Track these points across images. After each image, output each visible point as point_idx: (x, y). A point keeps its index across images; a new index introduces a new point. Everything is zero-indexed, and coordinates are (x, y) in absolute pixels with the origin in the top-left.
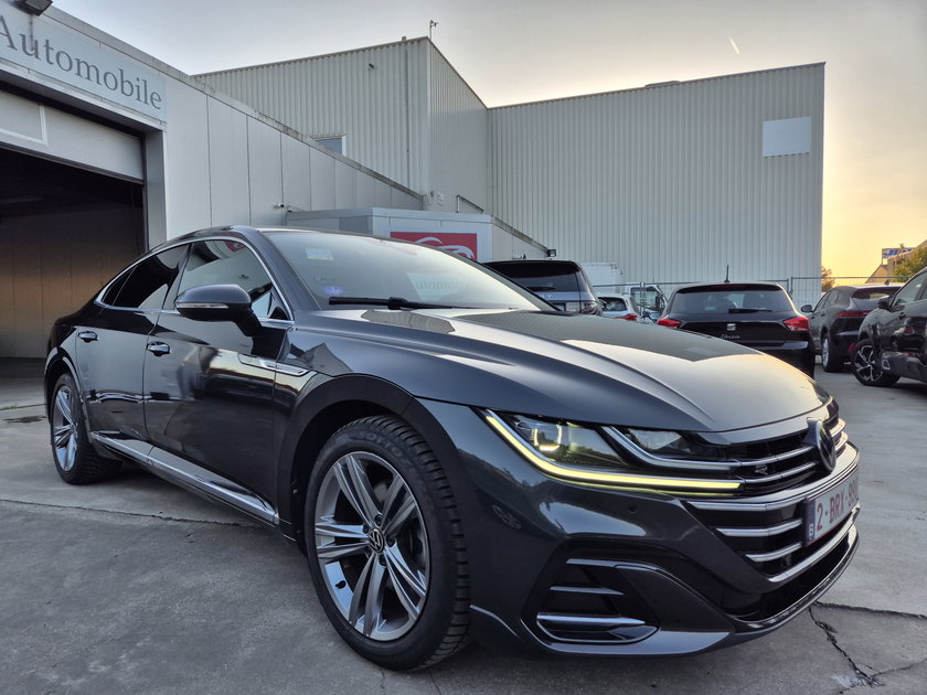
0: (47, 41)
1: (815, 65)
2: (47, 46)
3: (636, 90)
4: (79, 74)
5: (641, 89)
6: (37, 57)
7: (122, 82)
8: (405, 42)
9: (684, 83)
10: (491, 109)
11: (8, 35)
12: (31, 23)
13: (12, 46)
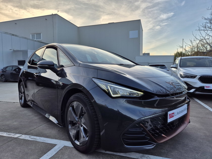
1: (139, 20)
3: (106, 24)
5: (107, 24)
8: (52, 15)
9: (115, 23)
10: (79, 27)
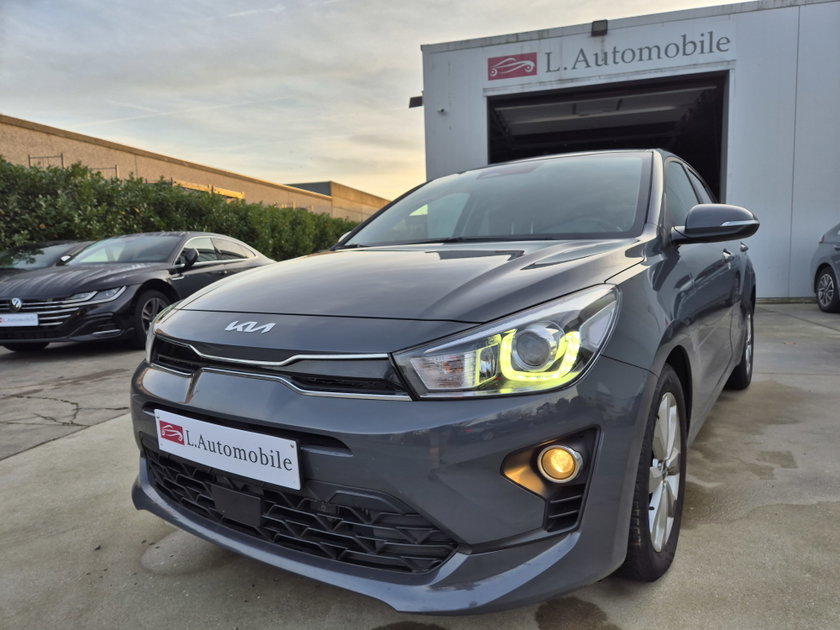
0: (615, 48)
2: (615, 52)
4: (641, 60)
6: (606, 64)
7: (685, 45)
11: (585, 60)
12: (603, 41)
13: (588, 66)
